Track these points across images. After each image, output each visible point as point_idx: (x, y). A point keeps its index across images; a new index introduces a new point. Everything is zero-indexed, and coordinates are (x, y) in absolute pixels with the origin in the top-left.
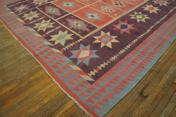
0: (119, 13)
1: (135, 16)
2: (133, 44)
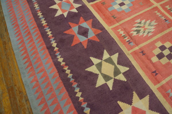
0: (127, 39)
1: (109, 61)
2: (45, 28)
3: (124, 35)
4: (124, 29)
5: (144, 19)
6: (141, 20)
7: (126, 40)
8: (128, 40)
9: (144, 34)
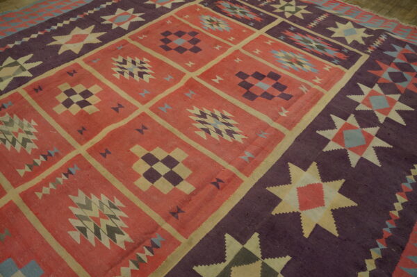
3: (134, 262)
4: (111, 267)
5: (69, 222)
6: (72, 228)
7: (147, 256)
8: (148, 252)
9: (121, 217)
